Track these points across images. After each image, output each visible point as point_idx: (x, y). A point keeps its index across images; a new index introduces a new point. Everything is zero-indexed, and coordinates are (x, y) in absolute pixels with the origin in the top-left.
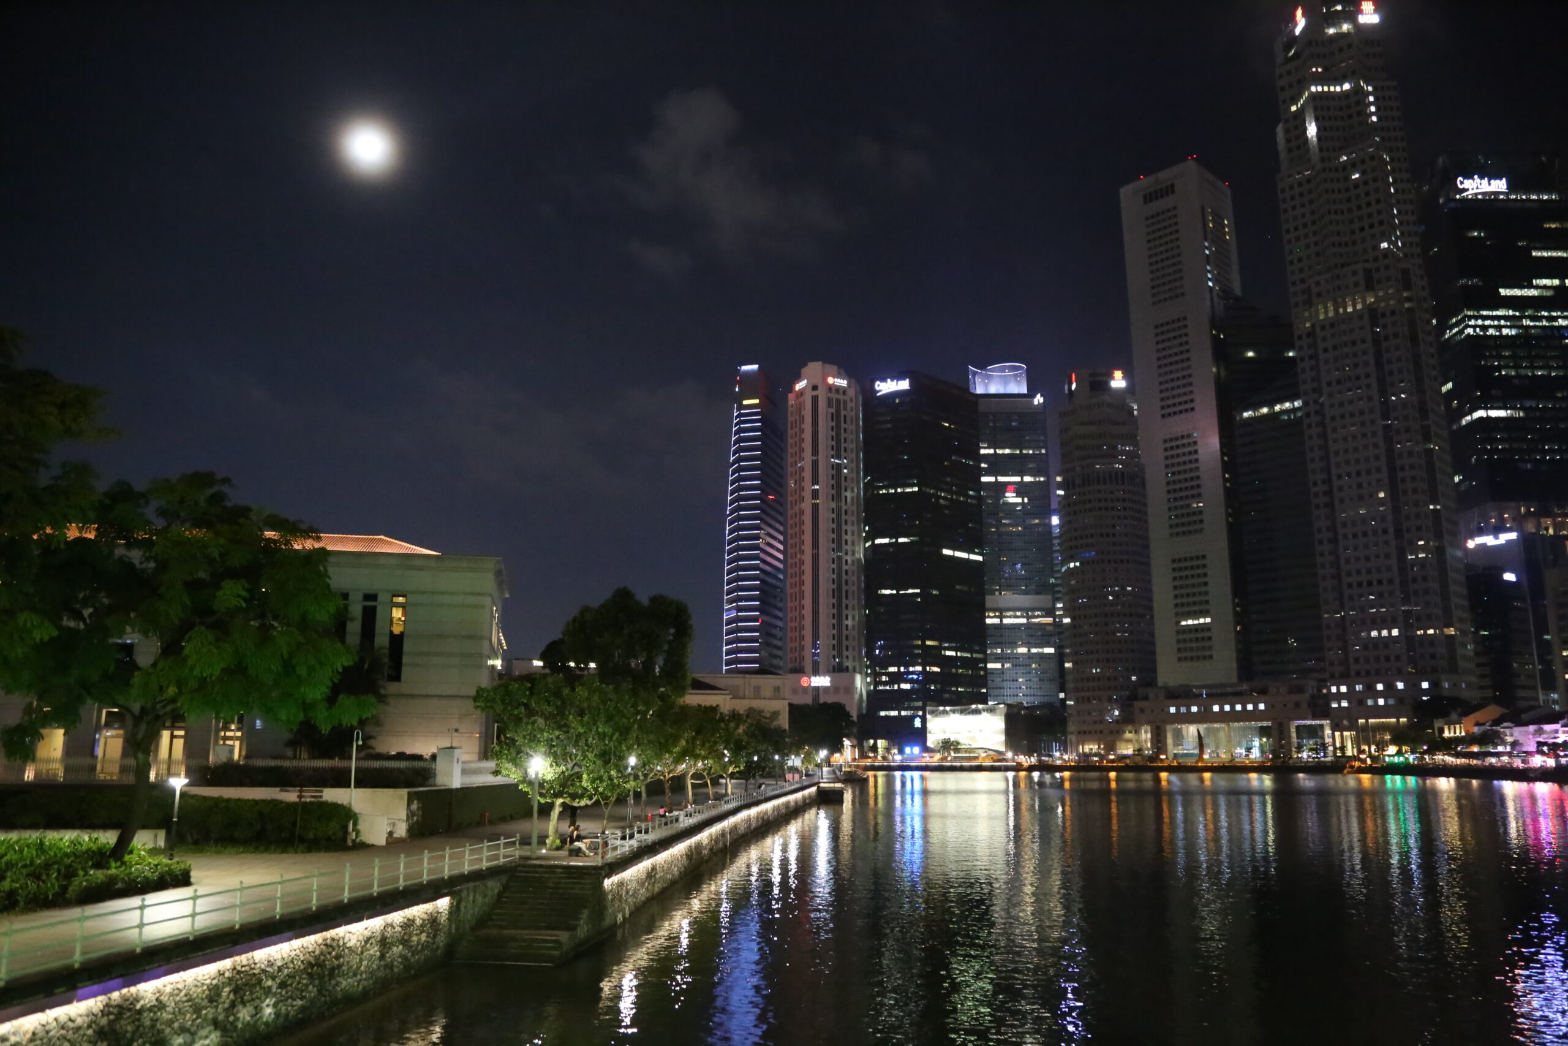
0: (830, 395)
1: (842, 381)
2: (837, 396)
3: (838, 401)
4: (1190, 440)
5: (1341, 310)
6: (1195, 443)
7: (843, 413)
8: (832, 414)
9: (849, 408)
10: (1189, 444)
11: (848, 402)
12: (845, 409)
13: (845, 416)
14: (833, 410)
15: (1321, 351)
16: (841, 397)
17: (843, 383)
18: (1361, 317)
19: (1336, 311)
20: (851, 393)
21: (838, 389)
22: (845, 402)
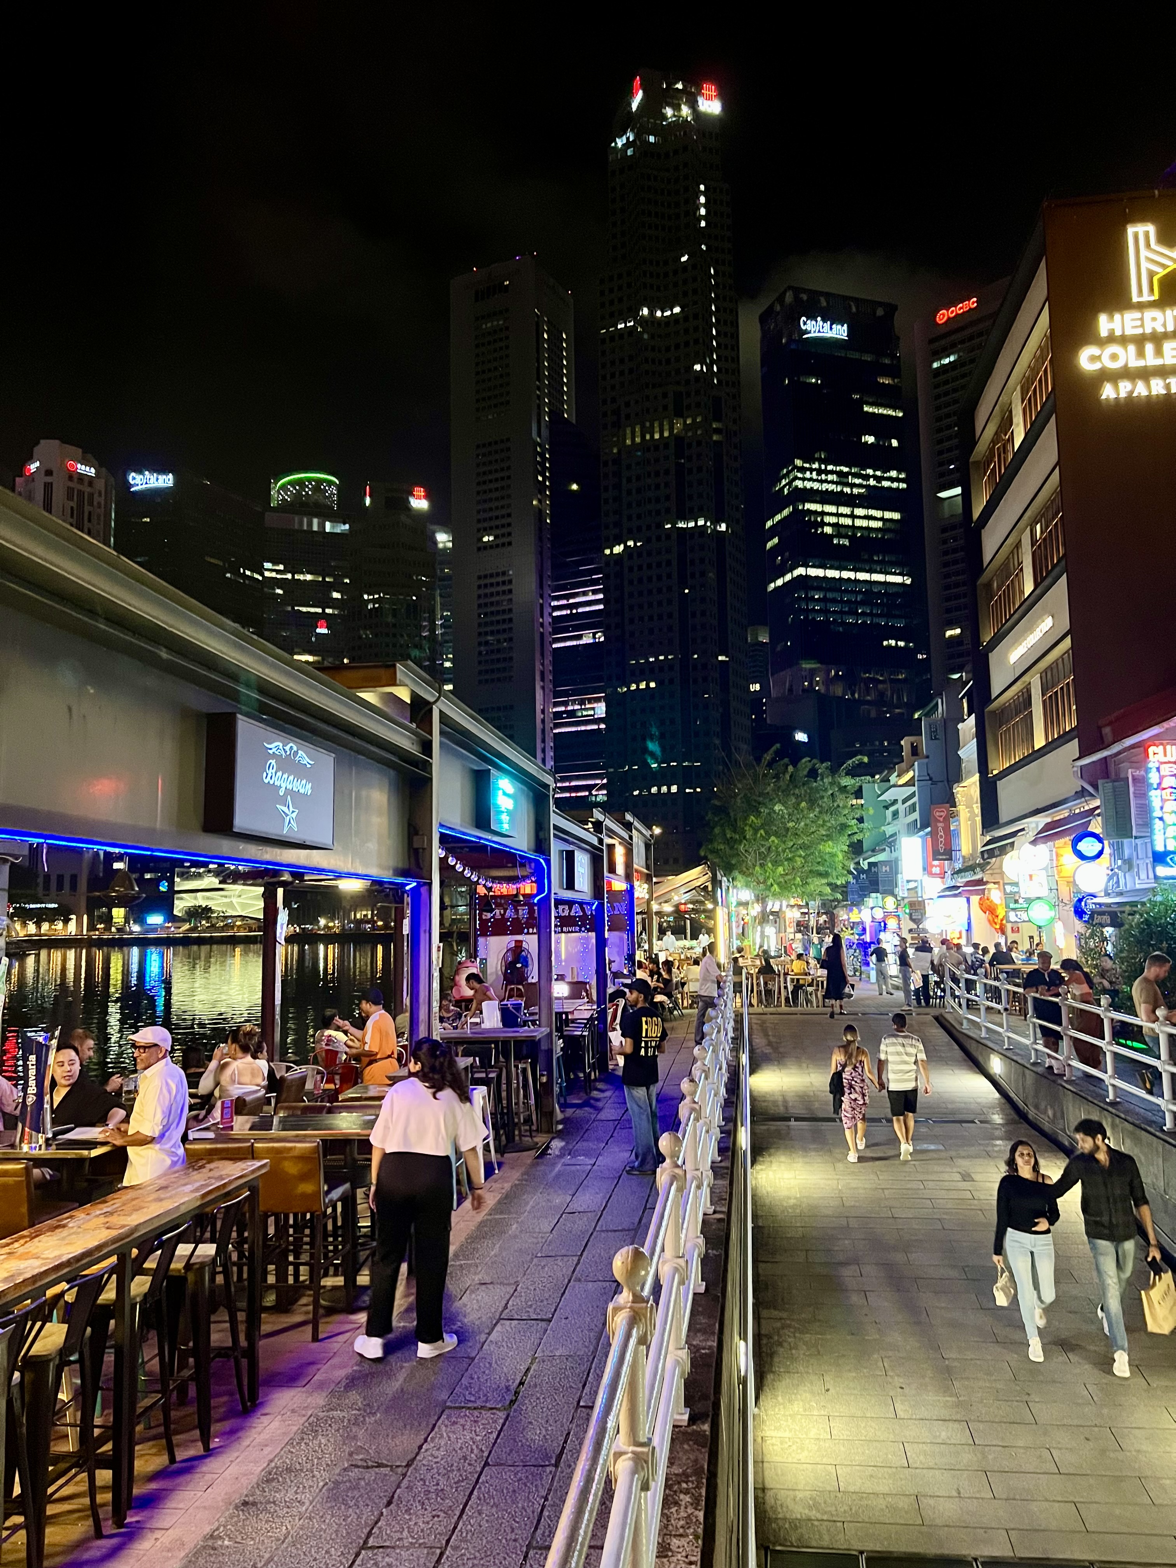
0: (71, 484)
1: (88, 469)
2: (81, 487)
3: (81, 493)
4: (506, 578)
5: (648, 437)
6: (510, 582)
7: (87, 508)
8: (72, 508)
9: (95, 503)
10: (504, 583)
11: (96, 496)
12: (91, 503)
13: (90, 513)
14: (73, 504)
15: (624, 481)
16: (87, 489)
17: (92, 472)
18: (666, 446)
19: (643, 437)
20: (100, 485)
21: (81, 477)
22: (91, 495)
